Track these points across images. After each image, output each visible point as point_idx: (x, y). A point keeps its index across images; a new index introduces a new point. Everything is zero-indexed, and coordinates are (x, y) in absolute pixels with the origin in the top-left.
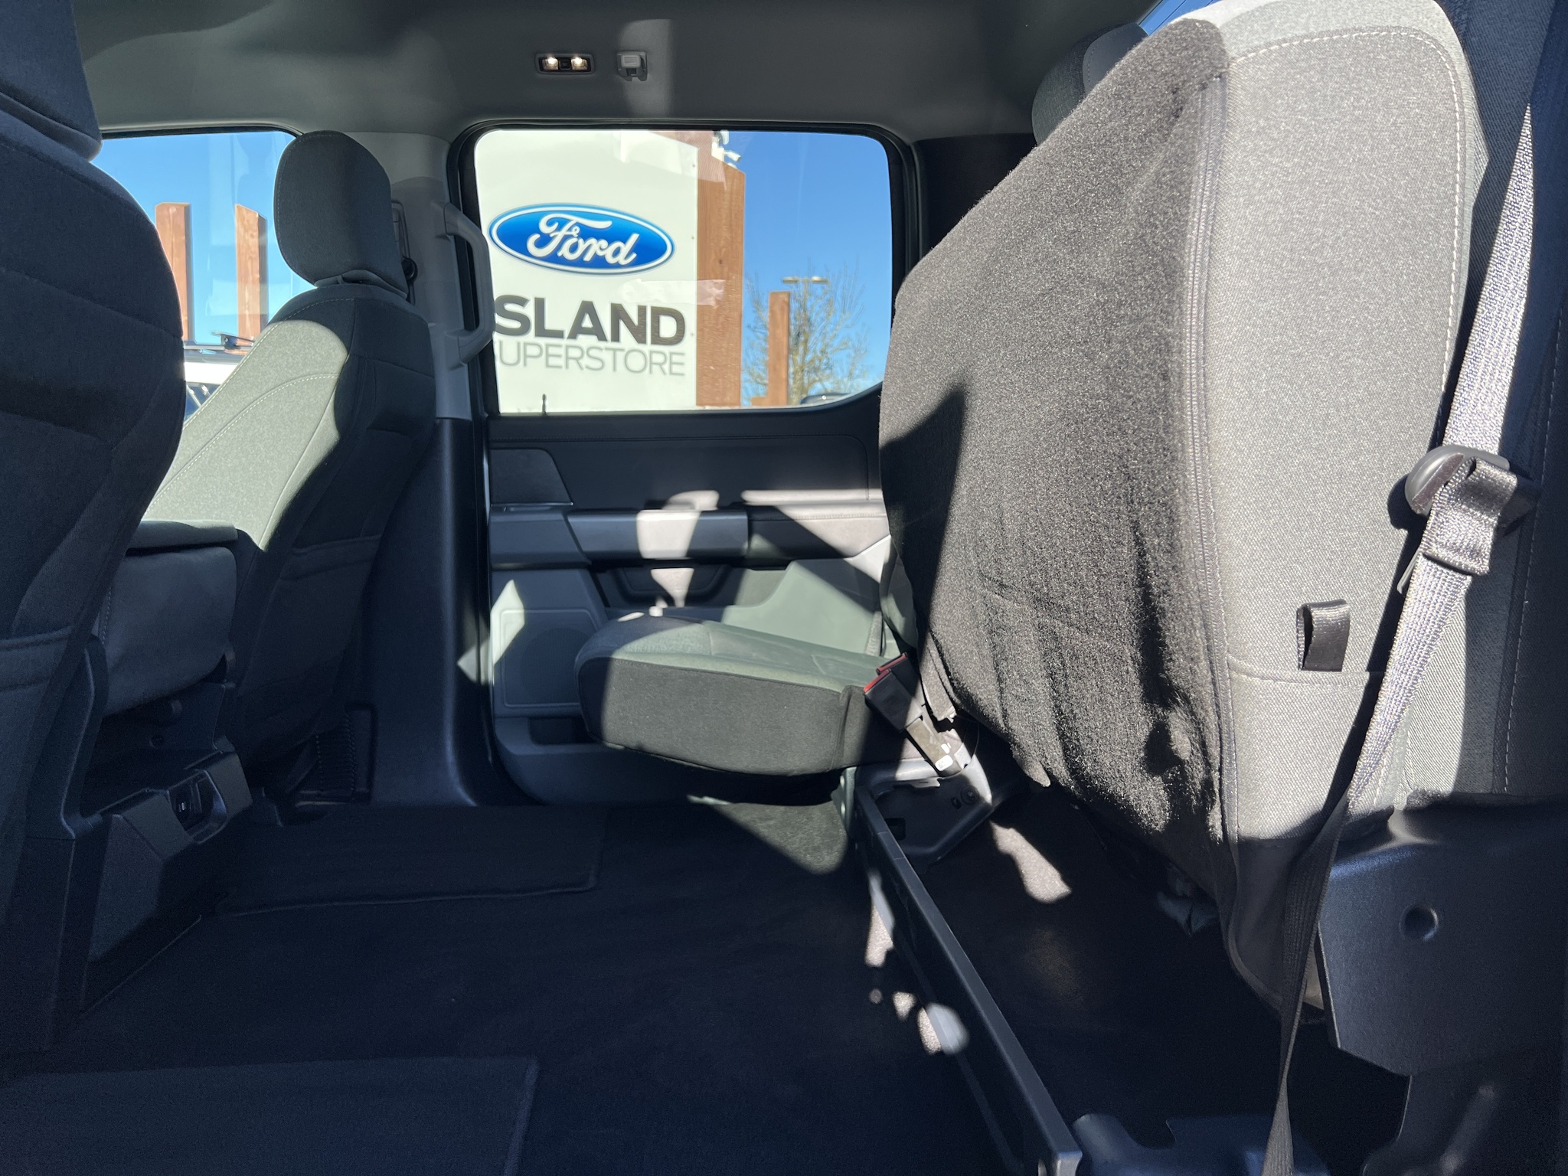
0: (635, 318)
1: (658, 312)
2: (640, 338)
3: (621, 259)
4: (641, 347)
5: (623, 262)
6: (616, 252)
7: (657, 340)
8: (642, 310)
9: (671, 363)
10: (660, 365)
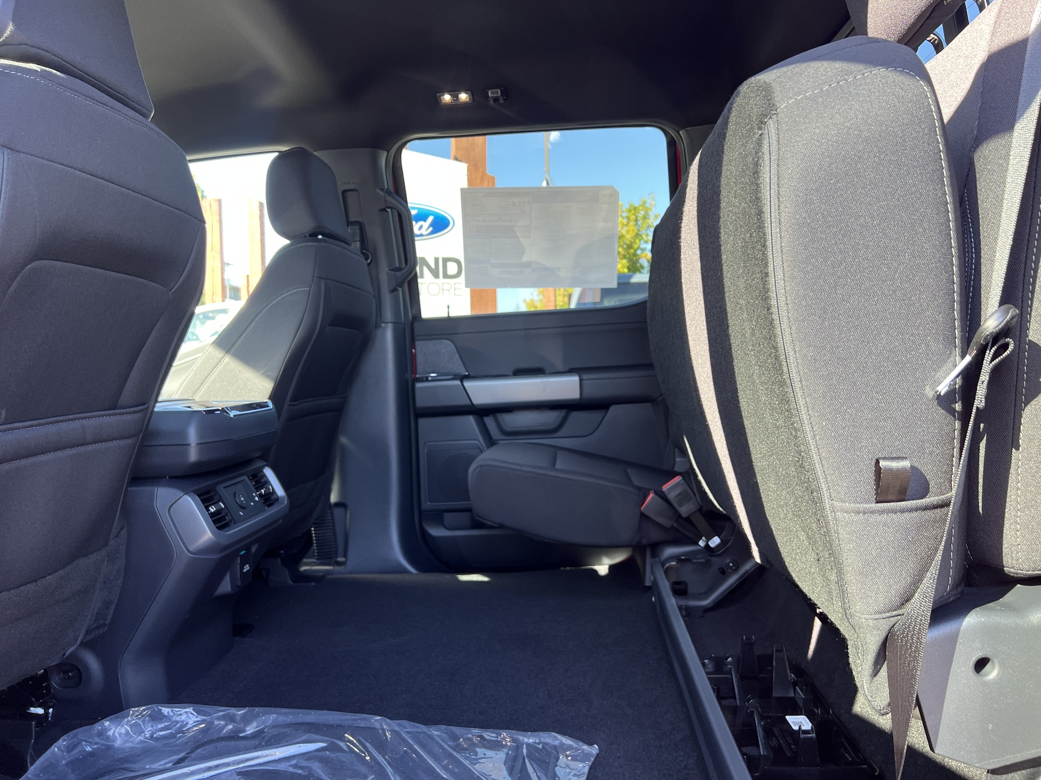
0: (433, 266)
1: (446, 260)
2: (436, 275)
3: (423, 231)
4: (437, 280)
5: (425, 233)
6: (421, 227)
7: (446, 276)
8: (437, 260)
9: (455, 289)
10: (449, 290)
